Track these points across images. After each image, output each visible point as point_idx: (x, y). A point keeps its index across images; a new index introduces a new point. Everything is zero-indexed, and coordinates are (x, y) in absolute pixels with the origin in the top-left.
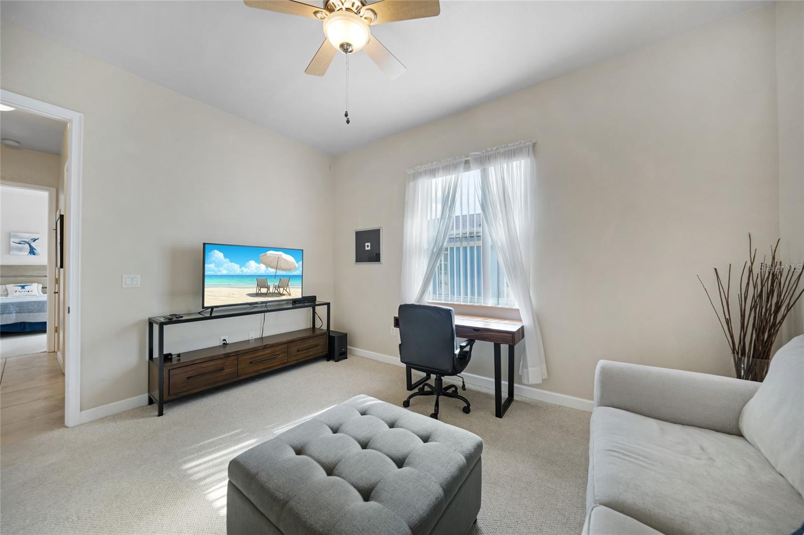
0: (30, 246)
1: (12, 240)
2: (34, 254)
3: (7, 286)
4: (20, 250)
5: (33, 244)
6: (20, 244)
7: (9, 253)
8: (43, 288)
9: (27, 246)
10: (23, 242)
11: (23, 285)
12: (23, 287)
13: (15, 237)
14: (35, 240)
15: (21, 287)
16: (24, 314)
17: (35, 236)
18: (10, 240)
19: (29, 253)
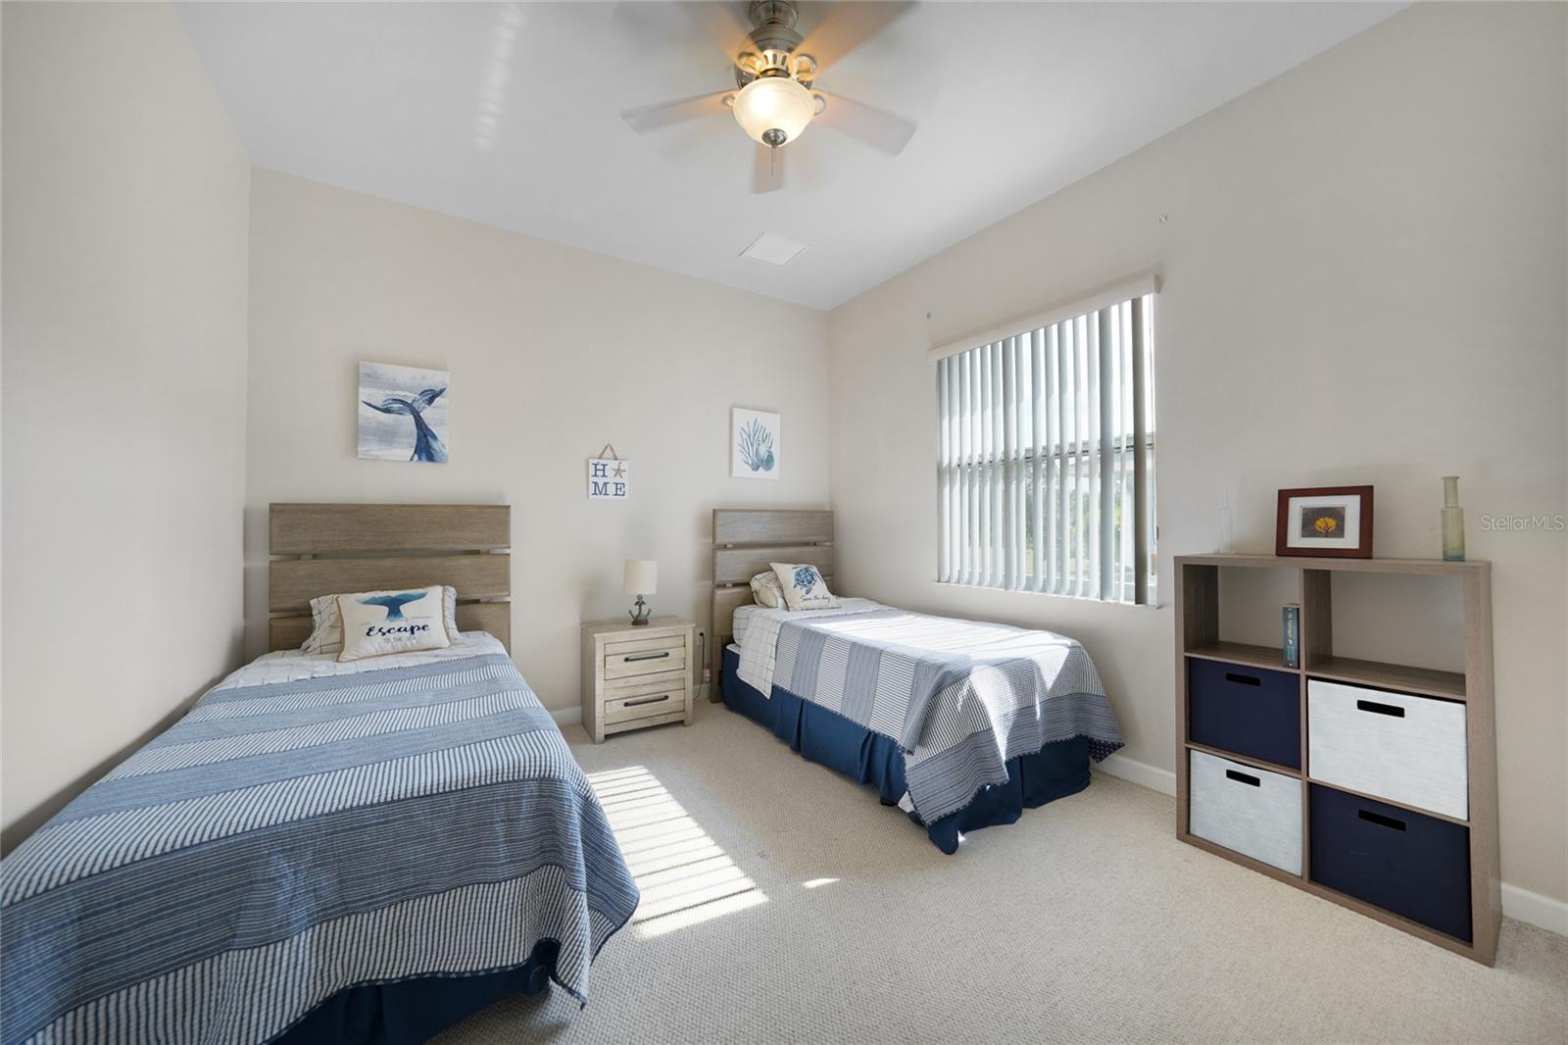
0: (420, 423)
1: (365, 393)
2: (431, 458)
3: (343, 598)
4: (387, 436)
5: (428, 414)
6: (387, 411)
7: (356, 452)
8: (459, 602)
9: (410, 418)
10: (396, 406)
11: (394, 594)
12: (394, 607)
13: (374, 379)
14: (432, 396)
15: (385, 609)
16: (367, 920)
17: (434, 379)
18: (356, 394)
19: (415, 451)
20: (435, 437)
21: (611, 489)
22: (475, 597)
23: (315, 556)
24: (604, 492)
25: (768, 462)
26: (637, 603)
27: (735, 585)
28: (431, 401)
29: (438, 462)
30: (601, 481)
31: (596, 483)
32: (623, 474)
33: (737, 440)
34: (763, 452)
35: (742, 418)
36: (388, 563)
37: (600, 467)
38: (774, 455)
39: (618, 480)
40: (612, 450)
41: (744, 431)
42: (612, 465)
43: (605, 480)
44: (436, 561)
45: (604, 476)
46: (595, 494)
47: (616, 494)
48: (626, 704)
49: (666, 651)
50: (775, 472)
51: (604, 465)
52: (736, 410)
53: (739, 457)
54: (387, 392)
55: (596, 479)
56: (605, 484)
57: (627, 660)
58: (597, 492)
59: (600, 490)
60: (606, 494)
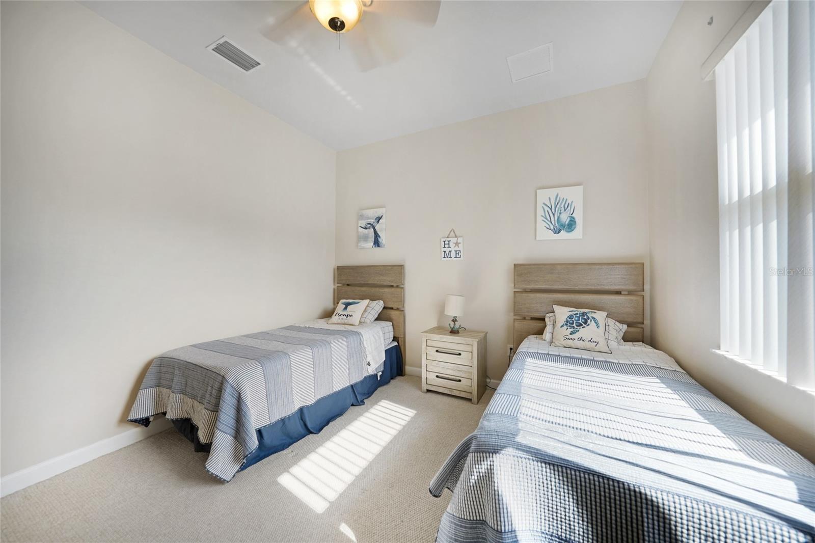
0: (375, 232)
2: (379, 246)
4: (365, 238)
5: (377, 227)
6: (366, 228)
7: (358, 246)
8: (383, 308)
9: (372, 230)
10: (368, 226)
12: (347, 306)
13: (362, 217)
14: (379, 219)
17: (379, 212)
18: (358, 224)
19: (374, 244)
20: (380, 237)
21: (453, 254)
22: (391, 306)
23: (348, 285)
24: (449, 256)
25: (571, 226)
26: (453, 320)
27: (533, 319)
28: (378, 222)
29: (381, 247)
30: (447, 250)
31: (445, 252)
32: (460, 245)
33: (540, 212)
34: (565, 218)
35: (545, 196)
36: (364, 289)
37: (447, 242)
38: (576, 220)
39: (457, 249)
40: (454, 232)
41: (546, 205)
42: (453, 240)
43: (450, 249)
44: (377, 289)
45: (449, 247)
46: (445, 257)
47: (456, 257)
48: (437, 376)
49: (460, 352)
50: (578, 233)
51: (449, 241)
52: (538, 191)
53: (541, 225)
54: (366, 221)
55: (445, 249)
56: (450, 251)
57: (437, 351)
58: (446, 256)
59: (447, 255)
60: (450, 257)
